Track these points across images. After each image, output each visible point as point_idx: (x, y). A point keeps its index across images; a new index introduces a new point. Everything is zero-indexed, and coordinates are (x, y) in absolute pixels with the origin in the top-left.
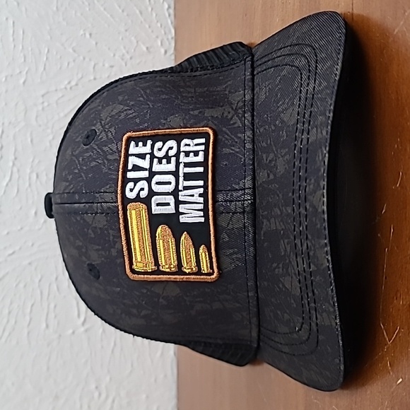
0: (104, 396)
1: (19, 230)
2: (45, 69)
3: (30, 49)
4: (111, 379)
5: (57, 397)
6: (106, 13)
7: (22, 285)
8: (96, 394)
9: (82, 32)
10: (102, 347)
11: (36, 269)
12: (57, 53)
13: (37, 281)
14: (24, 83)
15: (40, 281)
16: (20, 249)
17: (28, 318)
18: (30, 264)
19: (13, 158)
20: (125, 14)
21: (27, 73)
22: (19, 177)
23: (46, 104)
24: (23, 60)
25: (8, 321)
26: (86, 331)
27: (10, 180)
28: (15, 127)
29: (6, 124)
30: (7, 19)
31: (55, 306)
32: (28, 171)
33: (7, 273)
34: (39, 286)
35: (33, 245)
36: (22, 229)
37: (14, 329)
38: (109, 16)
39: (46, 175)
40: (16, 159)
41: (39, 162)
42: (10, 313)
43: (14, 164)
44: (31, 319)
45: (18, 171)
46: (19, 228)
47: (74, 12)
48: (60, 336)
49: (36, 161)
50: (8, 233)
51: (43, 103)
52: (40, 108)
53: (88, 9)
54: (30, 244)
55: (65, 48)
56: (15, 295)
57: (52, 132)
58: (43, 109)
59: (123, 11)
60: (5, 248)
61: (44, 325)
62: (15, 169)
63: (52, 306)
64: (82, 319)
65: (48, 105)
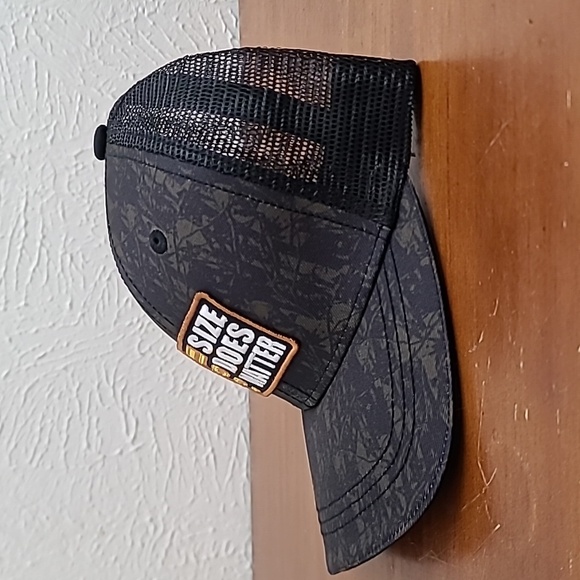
0: (160, 530)
1: (50, 327)
2: (77, 122)
3: (58, 96)
4: (168, 509)
5: (103, 533)
6: (153, 47)
7: (56, 396)
8: (151, 528)
9: (123, 73)
10: (157, 469)
11: (73, 375)
12: (92, 102)
13: (75, 389)
14: (52, 141)
15: (78, 389)
16: (53, 350)
17: (64, 436)
18: (65, 368)
19: (41, 236)
20: (178, 47)
21: (55, 127)
22: (49, 260)
23: (80, 167)
24: (49, 111)
25: (40, 440)
26: (137, 450)
27: (38, 264)
28: (42, 197)
29: (31, 194)
30: (27, 59)
31: (98, 421)
32: (60, 253)
33: (37, 381)
34: (77, 396)
35: (68, 345)
36: (54, 325)
37: (47, 450)
38: (157, 51)
39: (83, 256)
40: (44, 237)
41: (74, 240)
42: (41, 429)
43: (42, 244)
44: (68, 437)
45: (48, 252)
46: (50, 324)
47: (112, 47)
48: (105, 457)
49: (70, 240)
50: (37, 331)
51: (76, 165)
52: (74, 172)
53: (130, 43)
54: (65, 344)
55: (102, 95)
56: (47, 408)
57: (89, 202)
58: (77, 173)
59: (175, 44)
60: (34, 349)
61: (85, 445)
62: (44, 251)
63: (94, 420)
64: (132, 436)
65: (83, 168)
